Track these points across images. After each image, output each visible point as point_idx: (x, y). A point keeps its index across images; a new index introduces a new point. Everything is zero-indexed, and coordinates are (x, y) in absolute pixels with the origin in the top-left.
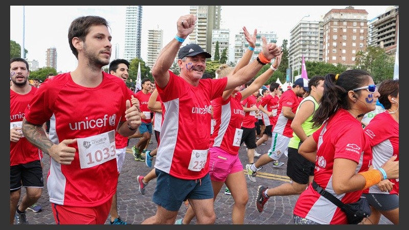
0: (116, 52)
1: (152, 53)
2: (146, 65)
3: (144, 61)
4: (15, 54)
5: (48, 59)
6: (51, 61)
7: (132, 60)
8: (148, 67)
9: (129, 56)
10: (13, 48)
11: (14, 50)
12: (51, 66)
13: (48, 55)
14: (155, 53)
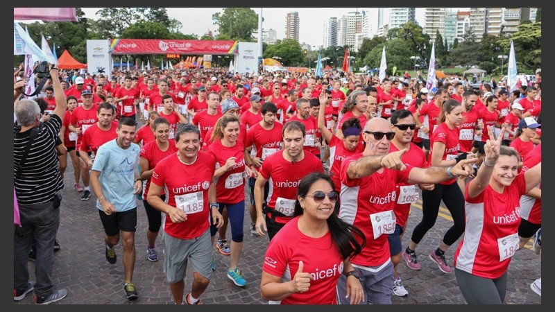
0: (379, 14)
1: (433, 13)
2: (424, 32)
3: (420, 25)
4: (249, 24)
5: (288, 27)
6: (292, 29)
7: (402, 25)
8: (426, 34)
9: (398, 19)
10: (247, 15)
11: (248, 18)
12: (292, 37)
13: (288, 22)
14: (436, 13)
